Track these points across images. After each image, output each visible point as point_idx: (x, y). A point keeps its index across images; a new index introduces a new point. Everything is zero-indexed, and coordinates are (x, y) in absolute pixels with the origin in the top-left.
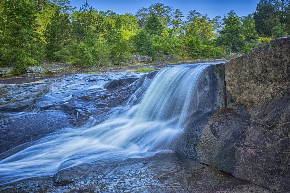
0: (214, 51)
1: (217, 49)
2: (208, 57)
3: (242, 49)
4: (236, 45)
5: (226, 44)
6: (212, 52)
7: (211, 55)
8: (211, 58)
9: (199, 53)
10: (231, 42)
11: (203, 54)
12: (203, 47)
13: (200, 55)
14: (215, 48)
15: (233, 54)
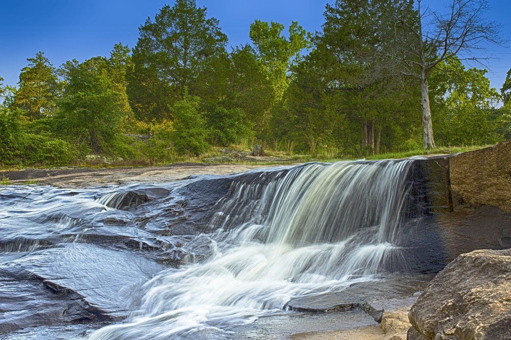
0: (54, 148)
1: (61, 144)
2: (41, 162)
3: (112, 147)
4: (99, 136)
5: (77, 134)
6: (50, 151)
7: (47, 158)
8: (47, 164)
9: (18, 152)
10: (87, 130)
11: (26, 155)
12: (27, 137)
13: (20, 156)
14: (56, 141)
15: (93, 156)
